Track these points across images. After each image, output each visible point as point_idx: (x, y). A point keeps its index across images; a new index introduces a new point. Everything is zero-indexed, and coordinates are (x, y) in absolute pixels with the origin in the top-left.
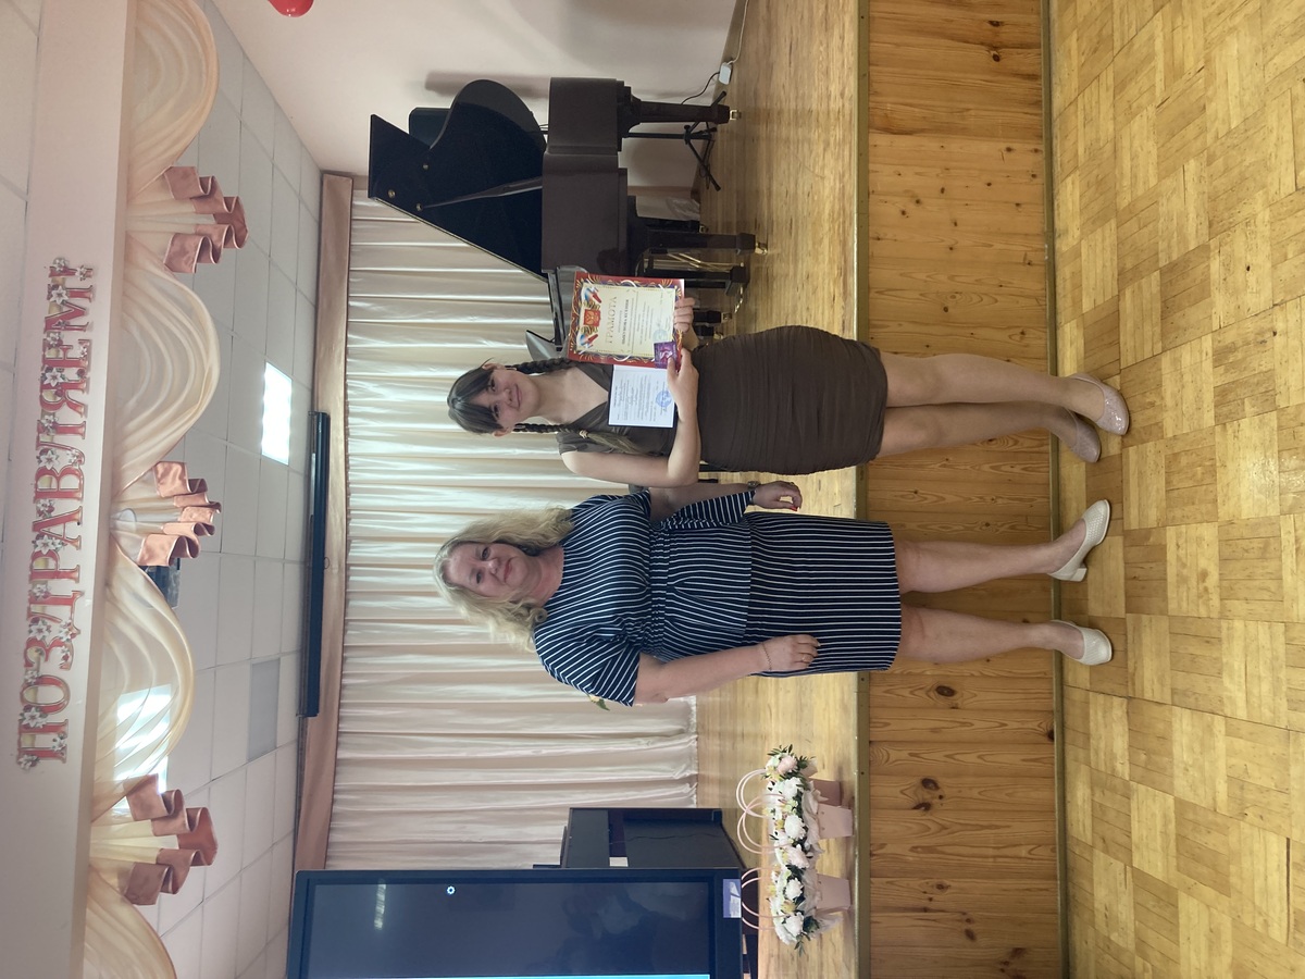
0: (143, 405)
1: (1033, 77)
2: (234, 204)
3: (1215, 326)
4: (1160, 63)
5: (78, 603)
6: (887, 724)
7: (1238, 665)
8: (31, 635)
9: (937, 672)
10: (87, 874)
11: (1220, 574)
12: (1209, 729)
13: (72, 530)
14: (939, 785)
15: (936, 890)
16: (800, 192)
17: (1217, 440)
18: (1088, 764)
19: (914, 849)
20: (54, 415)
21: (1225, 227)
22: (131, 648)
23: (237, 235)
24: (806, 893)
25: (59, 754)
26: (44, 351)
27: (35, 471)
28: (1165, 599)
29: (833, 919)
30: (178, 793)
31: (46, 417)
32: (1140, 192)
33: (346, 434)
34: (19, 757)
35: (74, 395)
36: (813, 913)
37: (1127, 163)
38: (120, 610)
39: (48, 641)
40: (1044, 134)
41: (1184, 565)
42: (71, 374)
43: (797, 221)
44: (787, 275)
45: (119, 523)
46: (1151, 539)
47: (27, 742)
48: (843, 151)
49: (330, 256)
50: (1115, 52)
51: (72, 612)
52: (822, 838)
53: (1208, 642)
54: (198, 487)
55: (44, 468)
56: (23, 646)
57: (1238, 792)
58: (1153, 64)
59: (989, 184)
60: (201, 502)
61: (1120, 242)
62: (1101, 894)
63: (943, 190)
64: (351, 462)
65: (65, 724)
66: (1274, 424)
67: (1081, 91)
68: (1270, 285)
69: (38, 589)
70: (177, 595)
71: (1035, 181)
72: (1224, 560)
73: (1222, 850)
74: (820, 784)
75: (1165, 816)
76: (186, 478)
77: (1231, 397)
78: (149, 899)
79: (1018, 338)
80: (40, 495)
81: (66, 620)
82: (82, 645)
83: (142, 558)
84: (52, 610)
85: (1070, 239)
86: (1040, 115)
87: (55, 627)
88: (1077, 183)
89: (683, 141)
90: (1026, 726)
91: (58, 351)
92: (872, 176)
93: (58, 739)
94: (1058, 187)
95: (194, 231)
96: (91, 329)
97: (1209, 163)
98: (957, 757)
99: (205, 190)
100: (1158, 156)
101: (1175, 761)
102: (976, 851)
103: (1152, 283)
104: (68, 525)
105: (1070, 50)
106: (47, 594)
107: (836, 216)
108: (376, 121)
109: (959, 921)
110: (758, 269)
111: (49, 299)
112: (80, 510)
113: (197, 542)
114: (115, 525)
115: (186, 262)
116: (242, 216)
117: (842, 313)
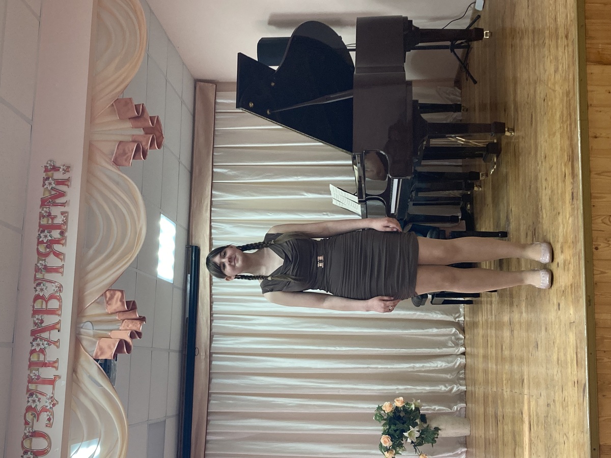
0: (98, 252)
2: (155, 120)
5: (57, 383)
8: (29, 404)
13: (54, 335)
16: (538, 98)
20: (45, 260)
23: (158, 140)
26: (40, 219)
27: (33, 298)
31: (40, 262)
35: (57, 247)
38: (81, 388)
39: (39, 408)
42: (56, 234)
43: (536, 116)
45: (82, 330)
48: (569, 76)
51: (53, 389)
54: (132, 306)
55: (38, 295)
56: (24, 411)
60: (134, 317)
69: (34, 374)
70: (115, 376)
76: (125, 301)
80: (36, 312)
81: (50, 394)
82: (59, 411)
83: (97, 354)
84: (41, 388)
87: (43, 398)
89: (449, 51)
91: (48, 220)
95: (131, 140)
96: (68, 205)
99: (138, 112)
104: (52, 332)
106: (39, 377)
107: (564, 119)
108: (241, 56)
110: (507, 145)
111: (43, 186)
112: (59, 322)
113: (131, 343)
114: (80, 332)
115: (126, 160)
116: (160, 128)
117: (571, 187)
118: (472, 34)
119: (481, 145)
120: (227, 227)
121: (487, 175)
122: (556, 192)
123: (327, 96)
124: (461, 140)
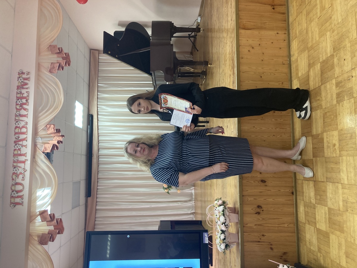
0: (43, 109)
1: (284, 13)
2: (67, 55)
3: (336, 76)
4: (318, 6)
5: (26, 163)
6: (247, 191)
7: (345, 169)
8: (14, 171)
9: (261, 176)
10: (29, 236)
11: (339, 144)
12: (337, 187)
13: (24, 143)
14: (262, 207)
15: (262, 237)
16: (220, 48)
17: (337, 107)
18: (303, 200)
19: (256, 225)
20: (19, 112)
21: (338, 49)
22: (40, 175)
23: (68, 63)
24: (226, 237)
25: (21, 204)
26: (17, 95)
27: (14, 127)
28: (324, 152)
29: (234, 245)
30: (54, 214)
31: (17, 112)
32: (314, 42)
33: (98, 120)
34: (10, 205)
35: (25, 106)
36: (228, 243)
37: (310, 35)
38: (37, 165)
39: (18, 173)
40: (287, 29)
41: (329, 143)
42: (24, 101)
43: (220, 56)
44: (217, 71)
46: (320, 137)
47: (13, 200)
48: (232, 35)
50: (306, 5)
51: (25, 165)
52: (230, 222)
53: (336, 163)
54: (58, 131)
55: (17, 126)
56: (12, 175)
57: (346, 204)
58: (317, 7)
59: (272, 43)
60: (59, 135)
61: (309, 56)
62: (308, 236)
63: (260, 45)
64: (99, 128)
65: (23, 195)
66: (353, 101)
67: (297, 16)
68: (351, 64)
69: (16, 159)
70: (53, 160)
71: (285, 42)
72: (340, 140)
73: (342, 221)
74: (229, 208)
75: (325, 213)
76: (55, 129)
77: (341, 95)
78: (46, 243)
79: (281, 84)
80: (16, 133)
81: (23, 167)
82: (27, 174)
83: (43, 150)
84: (19, 165)
85: (295, 57)
86: (286, 24)
87: (20, 169)
88: (297, 42)
90: (286, 191)
91: (20, 95)
92: (240, 41)
93: (21, 200)
94: (291, 43)
95: (56, 62)
96: (29, 89)
97: (333, 32)
98: (267, 199)
99: (59, 51)
100: (319, 32)
101: (328, 197)
102: (272, 225)
103: (318, 67)
104: (24, 141)
105: (294, 5)
106: (18, 160)
108: (105, 33)
109: (269, 245)
110: (209, 71)
111: (18, 81)
112: (27, 137)
113: (58, 146)
114: (36, 142)
115: (55, 70)
116: (69, 58)
117: (233, 78)
118: (197, 30)
119: (200, 72)
123: (140, 50)
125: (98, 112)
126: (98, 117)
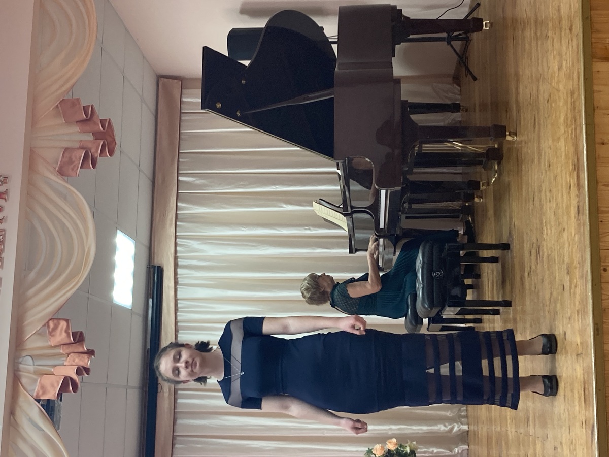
0: (41, 274)
2: (107, 126)
16: (541, 98)
23: (109, 147)
33: (176, 283)
38: (20, 433)
43: (539, 119)
44: (533, 161)
45: (21, 366)
49: (164, 142)
54: (78, 338)
60: (81, 350)
64: (179, 305)
70: (60, 421)
76: (70, 332)
83: (38, 394)
89: (445, 43)
92: (595, 94)
95: (78, 146)
96: (6, 221)
99: (86, 115)
107: (569, 122)
108: (206, 50)
110: (509, 152)
113: (77, 381)
114: (18, 368)
115: (73, 169)
116: (112, 131)
117: (577, 199)
118: (471, 25)
119: (480, 151)
120: (195, 244)
121: (488, 184)
122: (560, 204)
124: (458, 145)
125: (176, 258)
126: (176, 274)
